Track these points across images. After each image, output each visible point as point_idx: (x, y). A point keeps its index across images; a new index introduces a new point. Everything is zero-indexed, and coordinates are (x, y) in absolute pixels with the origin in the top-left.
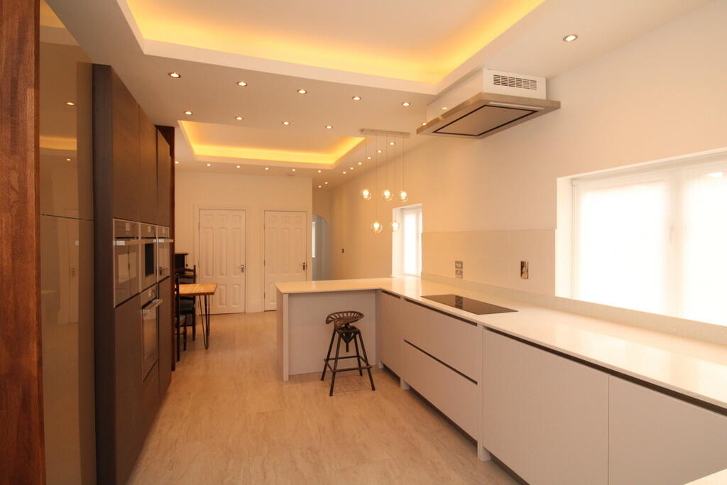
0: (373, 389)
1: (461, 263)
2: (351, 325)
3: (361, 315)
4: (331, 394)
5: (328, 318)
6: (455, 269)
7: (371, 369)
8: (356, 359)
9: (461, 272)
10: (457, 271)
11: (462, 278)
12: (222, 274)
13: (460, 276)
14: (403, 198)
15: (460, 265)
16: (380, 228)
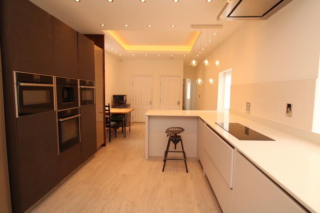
0: (187, 172)
1: (249, 104)
2: (178, 135)
3: (183, 130)
4: (163, 171)
5: (167, 130)
6: (246, 107)
7: (186, 161)
8: (182, 153)
9: (249, 109)
10: (247, 109)
11: (249, 113)
12: (142, 105)
13: (249, 112)
14: (217, 65)
15: (249, 105)
16: (201, 82)
